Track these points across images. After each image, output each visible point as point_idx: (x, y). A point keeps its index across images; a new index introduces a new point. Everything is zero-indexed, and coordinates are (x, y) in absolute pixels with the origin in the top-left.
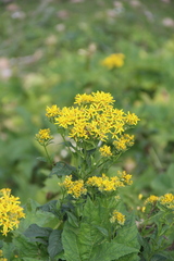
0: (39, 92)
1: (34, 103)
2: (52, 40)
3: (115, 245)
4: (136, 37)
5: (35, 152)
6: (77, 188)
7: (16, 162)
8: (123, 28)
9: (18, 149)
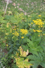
0: (30, 18)
1: (29, 19)
2: (32, 11)
3: (38, 39)
4: (43, 13)
5: (28, 25)
6: (35, 31)
7: (25, 26)
8: (42, 12)
9: (26, 24)
